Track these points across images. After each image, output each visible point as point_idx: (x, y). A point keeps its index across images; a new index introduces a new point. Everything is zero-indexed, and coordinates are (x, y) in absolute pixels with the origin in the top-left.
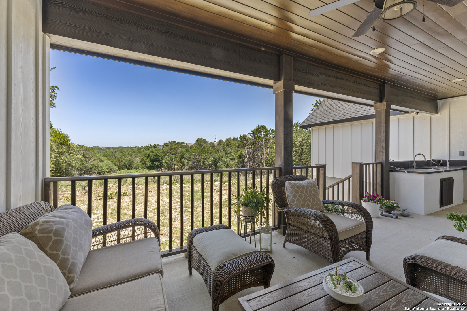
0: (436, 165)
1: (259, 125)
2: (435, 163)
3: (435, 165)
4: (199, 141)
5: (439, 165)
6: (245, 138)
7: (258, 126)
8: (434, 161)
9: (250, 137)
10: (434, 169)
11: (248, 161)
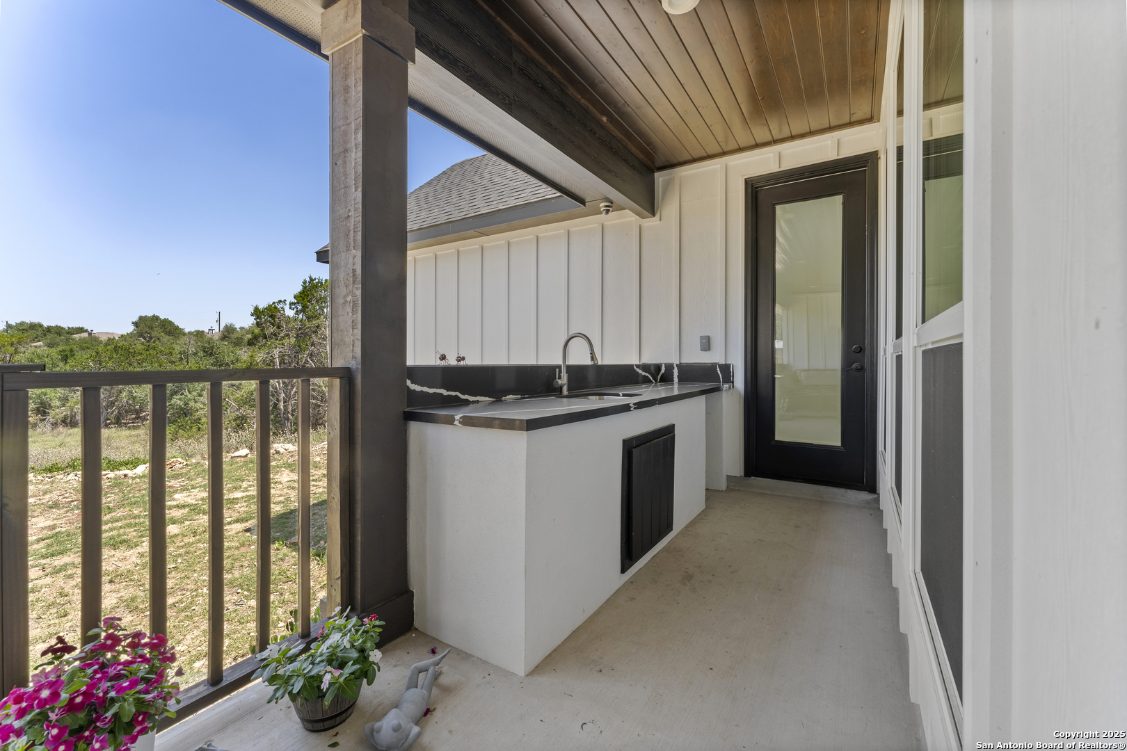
0: (650, 382)
1: (310, 278)
2: (647, 374)
3: (646, 381)
4: (142, 326)
5: (656, 381)
6: (271, 316)
7: (308, 280)
8: (645, 367)
9: (290, 313)
10: (624, 395)
11: (279, 385)
